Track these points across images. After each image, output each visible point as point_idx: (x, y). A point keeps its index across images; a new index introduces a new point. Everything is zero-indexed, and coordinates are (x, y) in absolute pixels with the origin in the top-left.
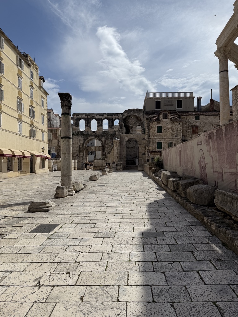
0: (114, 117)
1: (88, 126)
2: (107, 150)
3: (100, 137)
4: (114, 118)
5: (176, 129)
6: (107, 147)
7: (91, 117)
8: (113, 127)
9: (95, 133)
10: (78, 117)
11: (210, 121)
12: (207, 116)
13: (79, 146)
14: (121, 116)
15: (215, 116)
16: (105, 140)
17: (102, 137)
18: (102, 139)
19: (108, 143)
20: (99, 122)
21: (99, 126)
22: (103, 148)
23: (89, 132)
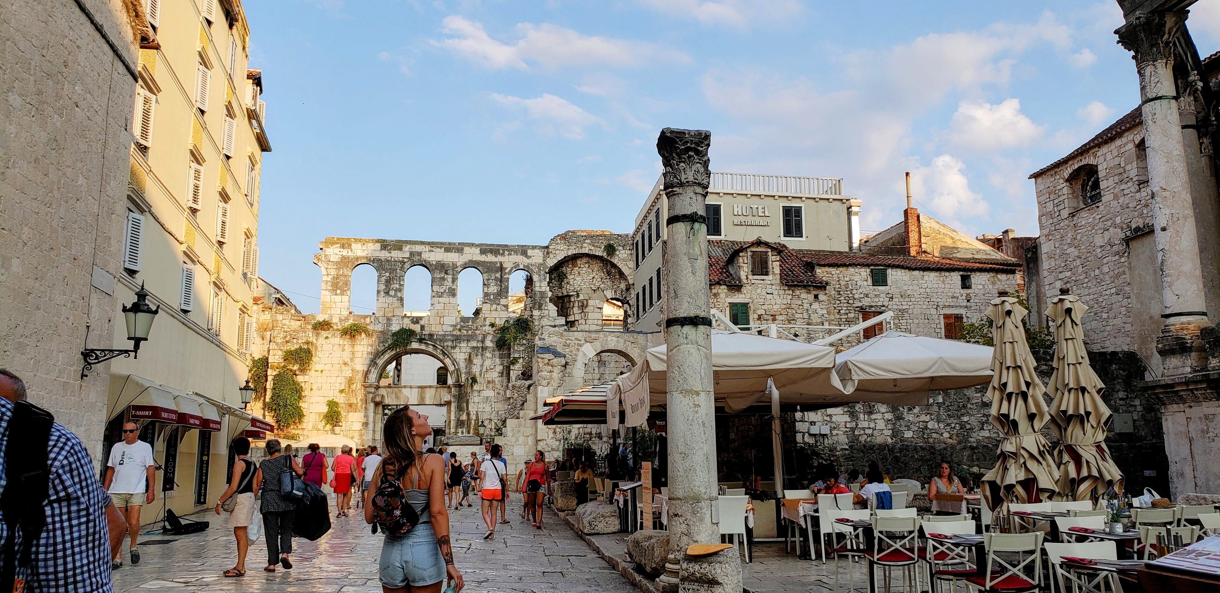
0: (508, 261)
1: (392, 293)
2: (476, 400)
3: (450, 344)
4: (508, 265)
5: (806, 316)
6: (476, 387)
7: (407, 255)
8: (503, 301)
9: (422, 328)
10: (345, 252)
11: (928, 290)
12: (916, 273)
13: (345, 381)
14: (537, 257)
15: (943, 273)
16: (467, 357)
17: (458, 345)
18: (455, 351)
19: (485, 370)
20: (443, 279)
21: (440, 295)
22: (460, 391)
23: (394, 321)
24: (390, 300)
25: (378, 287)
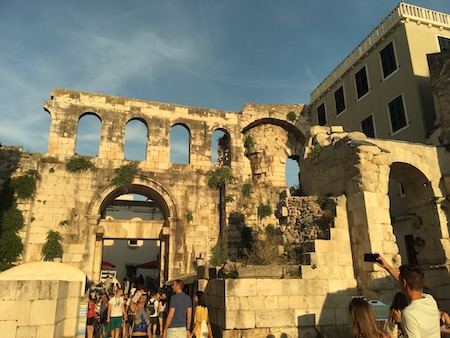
0: (211, 121)
2: (192, 234)
3: (168, 181)
4: (211, 124)
7: (129, 109)
8: (207, 153)
10: (74, 102)
13: (68, 212)
14: (233, 120)
16: (184, 194)
18: (173, 189)
19: (199, 206)
20: (158, 131)
21: (155, 144)
23: (115, 163)
24: (113, 145)
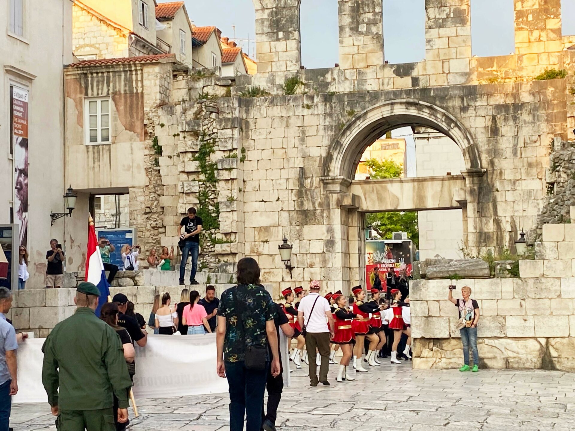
1: (363, 28)
2: (510, 196)
3: (457, 103)
6: (508, 175)
9: (415, 81)
13: (294, 174)
16: (489, 124)
17: (472, 103)
18: (467, 115)
19: (521, 144)
21: (441, 24)
22: (481, 182)
23: (370, 74)
24: (361, 40)
25: (340, 21)
